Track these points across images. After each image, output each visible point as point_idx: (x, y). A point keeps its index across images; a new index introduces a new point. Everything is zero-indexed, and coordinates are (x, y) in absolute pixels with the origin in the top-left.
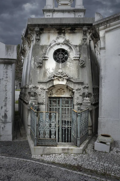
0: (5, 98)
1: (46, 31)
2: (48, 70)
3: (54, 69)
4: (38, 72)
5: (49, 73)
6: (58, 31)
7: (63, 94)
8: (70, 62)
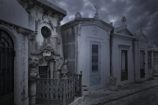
0: (24, 73)
1: (36, 8)
2: (39, 44)
3: (42, 43)
4: (31, 45)
5: (40, 46)
6: (44, 11)
7: (43, 64)
8: (52, 39)
